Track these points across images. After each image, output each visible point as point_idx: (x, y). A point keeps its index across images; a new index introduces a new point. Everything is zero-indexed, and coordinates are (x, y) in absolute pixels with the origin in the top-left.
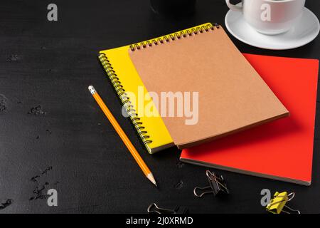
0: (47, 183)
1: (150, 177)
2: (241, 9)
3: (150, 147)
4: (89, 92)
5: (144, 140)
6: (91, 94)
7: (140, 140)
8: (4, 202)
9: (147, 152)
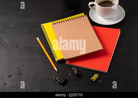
0: (23, 70)
1: (56, 69)
2: (95, 8)
3: (56, 59)
4: (37, 40)
5: (55, 57)
6: (38, 41)
7: (53, 57)
8: (10, 75)
9: (55, 61)
